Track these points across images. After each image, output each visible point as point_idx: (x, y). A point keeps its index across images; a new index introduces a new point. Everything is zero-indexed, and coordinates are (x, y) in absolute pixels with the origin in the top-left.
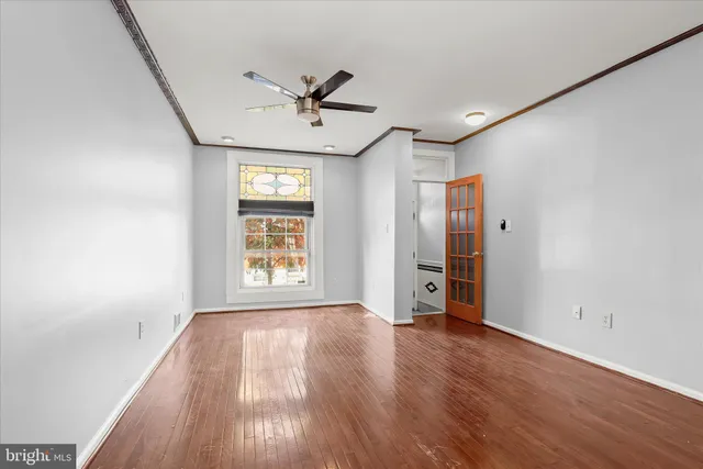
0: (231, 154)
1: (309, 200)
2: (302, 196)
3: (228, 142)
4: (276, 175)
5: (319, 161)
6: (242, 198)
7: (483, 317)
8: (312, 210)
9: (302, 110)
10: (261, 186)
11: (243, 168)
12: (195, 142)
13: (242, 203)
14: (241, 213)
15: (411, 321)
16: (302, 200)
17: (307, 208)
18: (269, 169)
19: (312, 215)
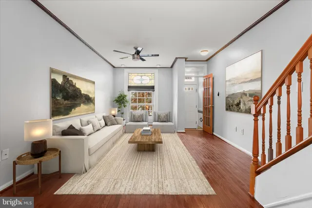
0: (126, 70)
1: (153, 85)
2: (150, 84)
3: (123, 66)
4: (141, 76)
5: (156, 70)
6: (130, 85)
7: (213, 131)
8: (154, 89)
9: (134, 58)
10: (136, 81)
11: (130, 74)
12: (114, 67)
13: (129, 87)
14: (129, 90)
15: (184, 131)
16: (151, 85)
17: (152, 88)
18: (139, 74)
19: (154, 91)
